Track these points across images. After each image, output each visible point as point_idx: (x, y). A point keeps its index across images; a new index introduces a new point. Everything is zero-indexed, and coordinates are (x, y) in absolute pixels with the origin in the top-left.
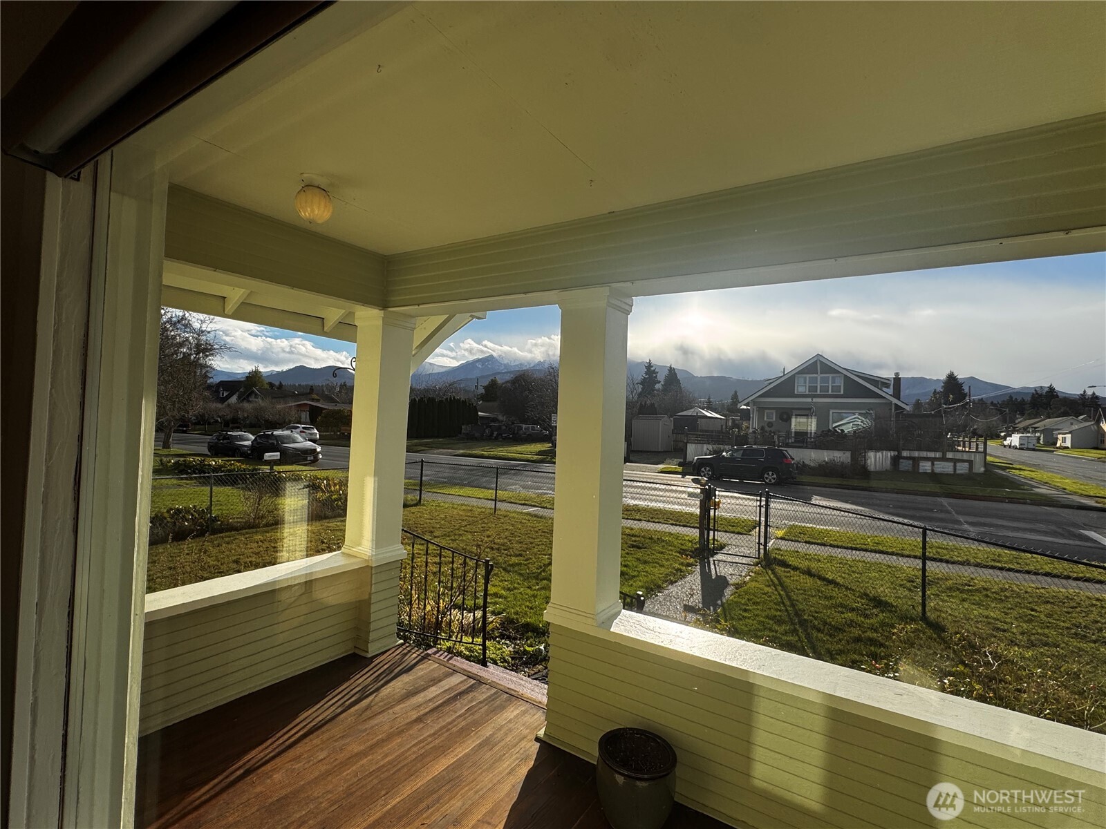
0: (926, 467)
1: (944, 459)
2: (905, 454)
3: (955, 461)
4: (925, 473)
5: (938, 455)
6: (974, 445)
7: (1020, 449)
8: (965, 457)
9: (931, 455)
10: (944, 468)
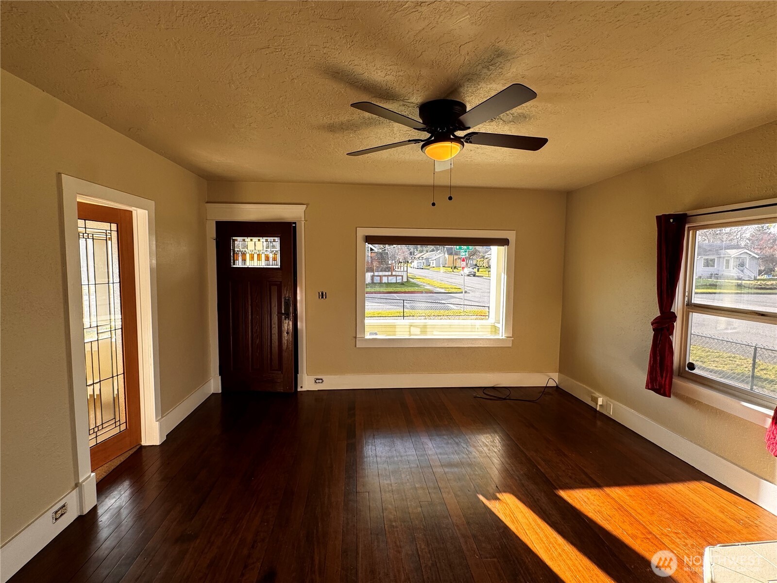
0: (385, 280)
1: (392, 275)
2: (376, 274)
3: (396, 276)
4: (385, 283)
5: (390, 273)
6: (402, 268)
7: (418, 268)
8: (400, 274)
9: (387, 273)
10: (393, 280)
